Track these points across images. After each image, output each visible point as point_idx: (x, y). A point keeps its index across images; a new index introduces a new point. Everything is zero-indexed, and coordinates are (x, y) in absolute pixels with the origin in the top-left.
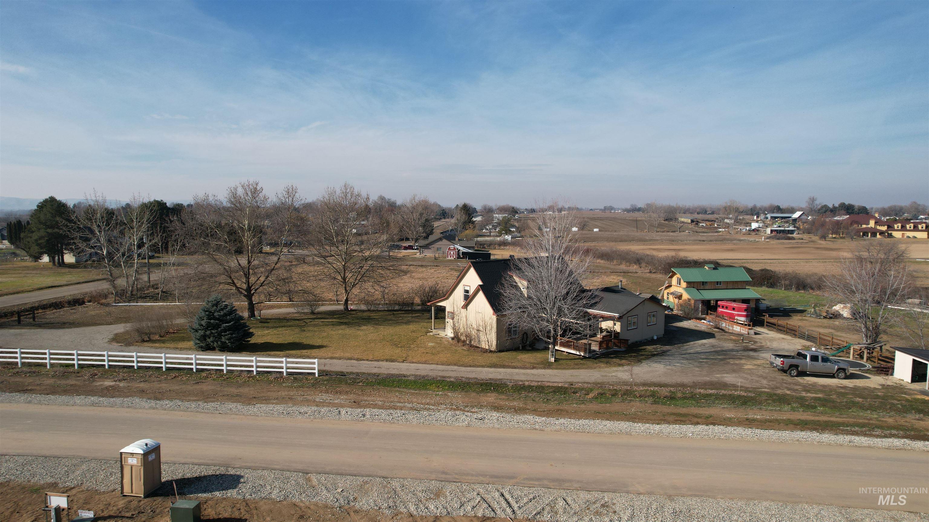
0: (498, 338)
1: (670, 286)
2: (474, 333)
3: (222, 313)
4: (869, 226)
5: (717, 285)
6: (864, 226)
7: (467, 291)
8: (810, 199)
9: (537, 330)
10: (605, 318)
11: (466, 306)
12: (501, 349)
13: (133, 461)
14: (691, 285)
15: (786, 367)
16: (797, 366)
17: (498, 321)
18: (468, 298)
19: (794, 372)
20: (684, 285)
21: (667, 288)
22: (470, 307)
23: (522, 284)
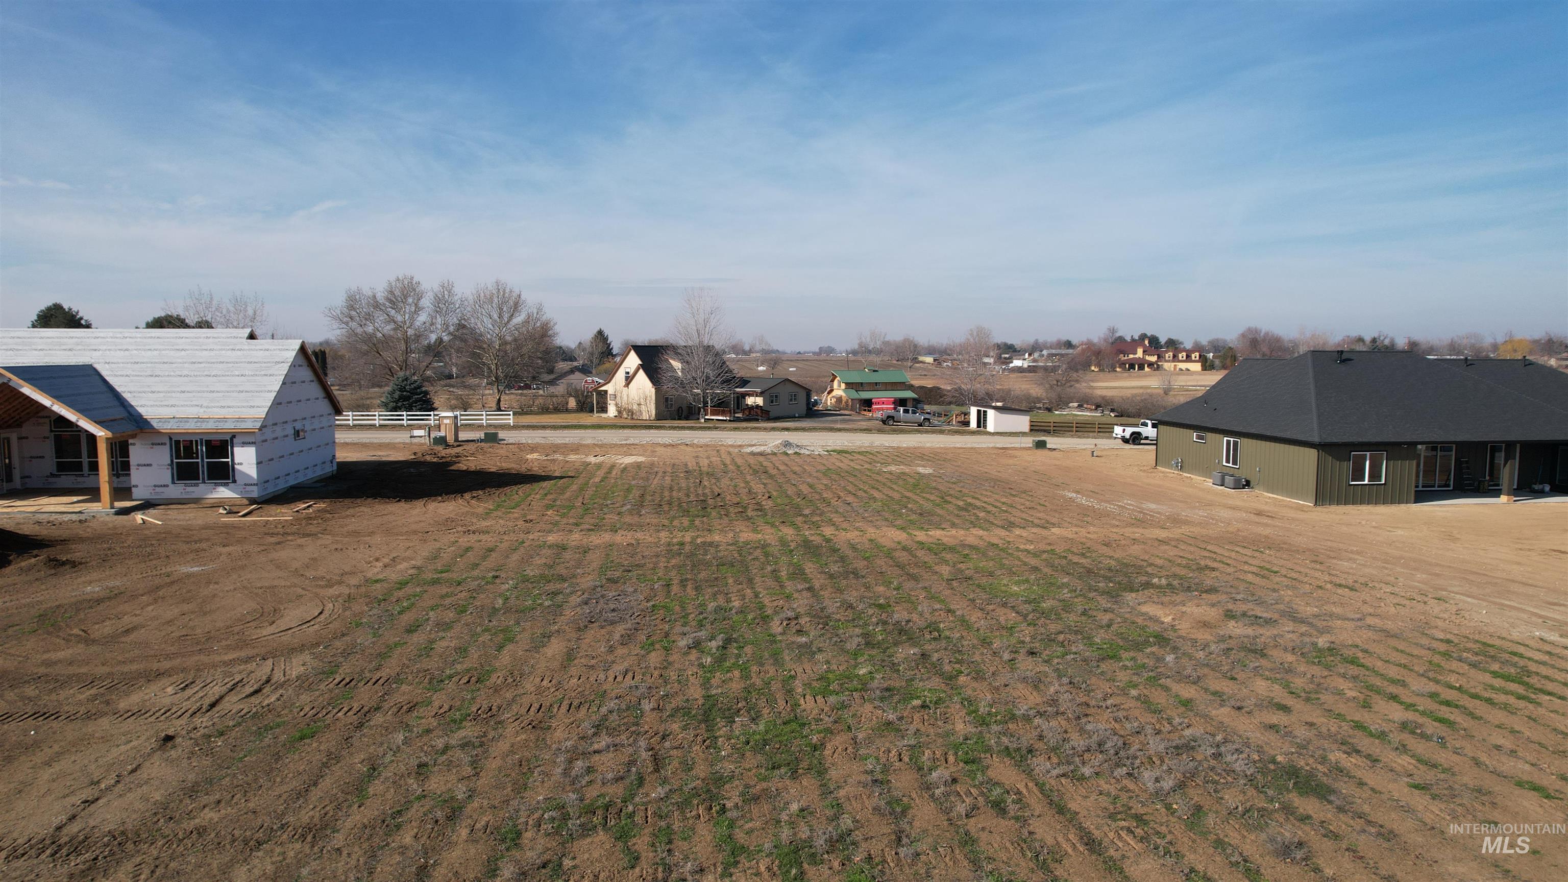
0: (657, 408)
1: (832, 391)
2: (635, 407)
3: (412, 386)
4: (1137, 356)
5: (875, 386)
6: (1131, 356)
7: (628, 373)
8: (1109, 329)
9: (691, 398)
10: (750, 395)
11: (627, 385)
12: (660, 416)
13: (447, 421)
14: (849, 385)
15: (884, 417)
16: (893, 417)
17: (658, 392)
18: (629, 379)
19: (891, 422)
20: (843, 386)
21: (829, 393)
22: (631, 386)
23: (676, 364)
